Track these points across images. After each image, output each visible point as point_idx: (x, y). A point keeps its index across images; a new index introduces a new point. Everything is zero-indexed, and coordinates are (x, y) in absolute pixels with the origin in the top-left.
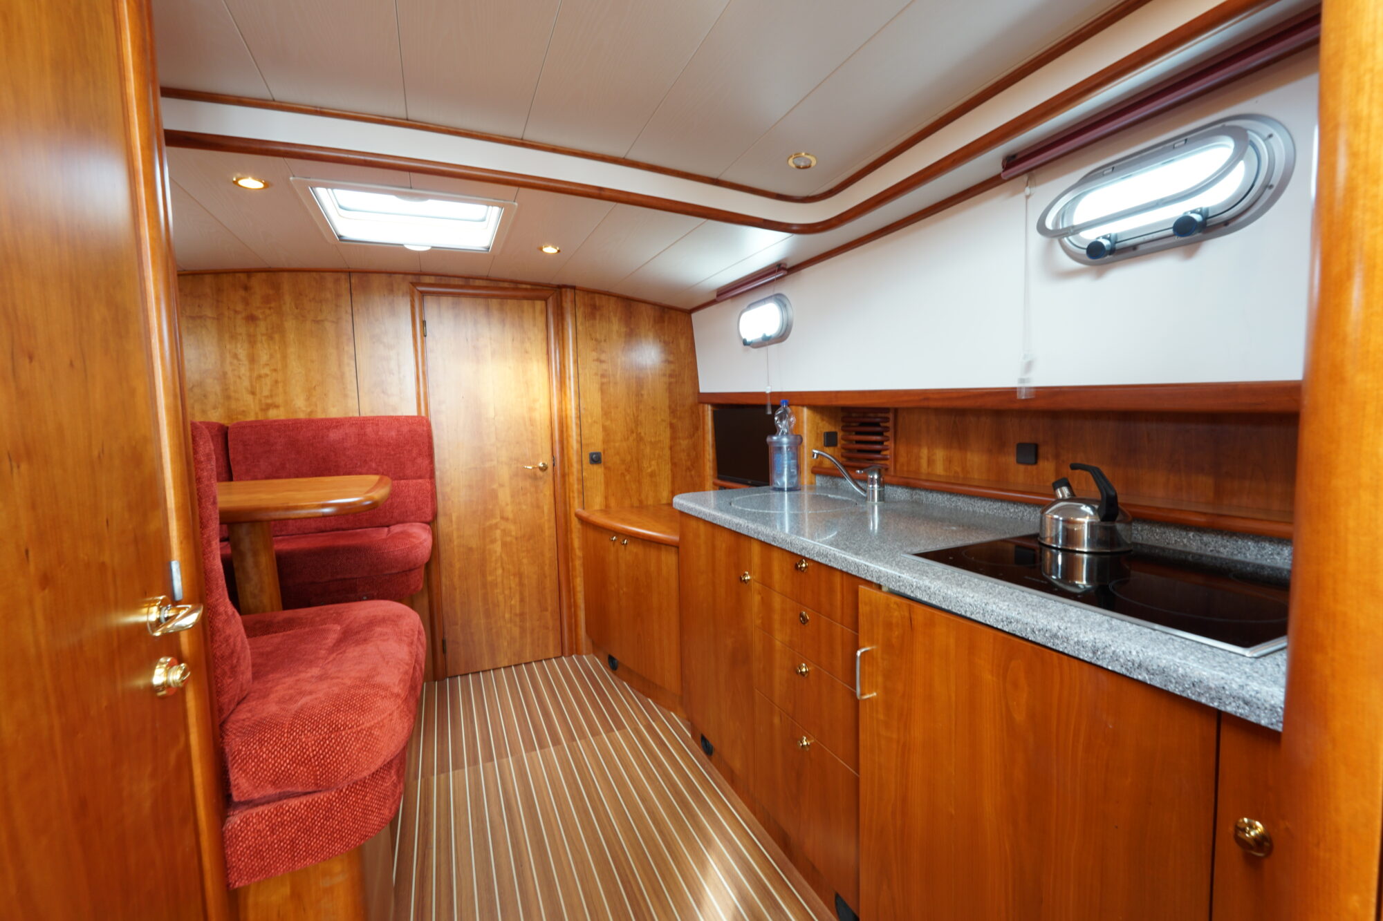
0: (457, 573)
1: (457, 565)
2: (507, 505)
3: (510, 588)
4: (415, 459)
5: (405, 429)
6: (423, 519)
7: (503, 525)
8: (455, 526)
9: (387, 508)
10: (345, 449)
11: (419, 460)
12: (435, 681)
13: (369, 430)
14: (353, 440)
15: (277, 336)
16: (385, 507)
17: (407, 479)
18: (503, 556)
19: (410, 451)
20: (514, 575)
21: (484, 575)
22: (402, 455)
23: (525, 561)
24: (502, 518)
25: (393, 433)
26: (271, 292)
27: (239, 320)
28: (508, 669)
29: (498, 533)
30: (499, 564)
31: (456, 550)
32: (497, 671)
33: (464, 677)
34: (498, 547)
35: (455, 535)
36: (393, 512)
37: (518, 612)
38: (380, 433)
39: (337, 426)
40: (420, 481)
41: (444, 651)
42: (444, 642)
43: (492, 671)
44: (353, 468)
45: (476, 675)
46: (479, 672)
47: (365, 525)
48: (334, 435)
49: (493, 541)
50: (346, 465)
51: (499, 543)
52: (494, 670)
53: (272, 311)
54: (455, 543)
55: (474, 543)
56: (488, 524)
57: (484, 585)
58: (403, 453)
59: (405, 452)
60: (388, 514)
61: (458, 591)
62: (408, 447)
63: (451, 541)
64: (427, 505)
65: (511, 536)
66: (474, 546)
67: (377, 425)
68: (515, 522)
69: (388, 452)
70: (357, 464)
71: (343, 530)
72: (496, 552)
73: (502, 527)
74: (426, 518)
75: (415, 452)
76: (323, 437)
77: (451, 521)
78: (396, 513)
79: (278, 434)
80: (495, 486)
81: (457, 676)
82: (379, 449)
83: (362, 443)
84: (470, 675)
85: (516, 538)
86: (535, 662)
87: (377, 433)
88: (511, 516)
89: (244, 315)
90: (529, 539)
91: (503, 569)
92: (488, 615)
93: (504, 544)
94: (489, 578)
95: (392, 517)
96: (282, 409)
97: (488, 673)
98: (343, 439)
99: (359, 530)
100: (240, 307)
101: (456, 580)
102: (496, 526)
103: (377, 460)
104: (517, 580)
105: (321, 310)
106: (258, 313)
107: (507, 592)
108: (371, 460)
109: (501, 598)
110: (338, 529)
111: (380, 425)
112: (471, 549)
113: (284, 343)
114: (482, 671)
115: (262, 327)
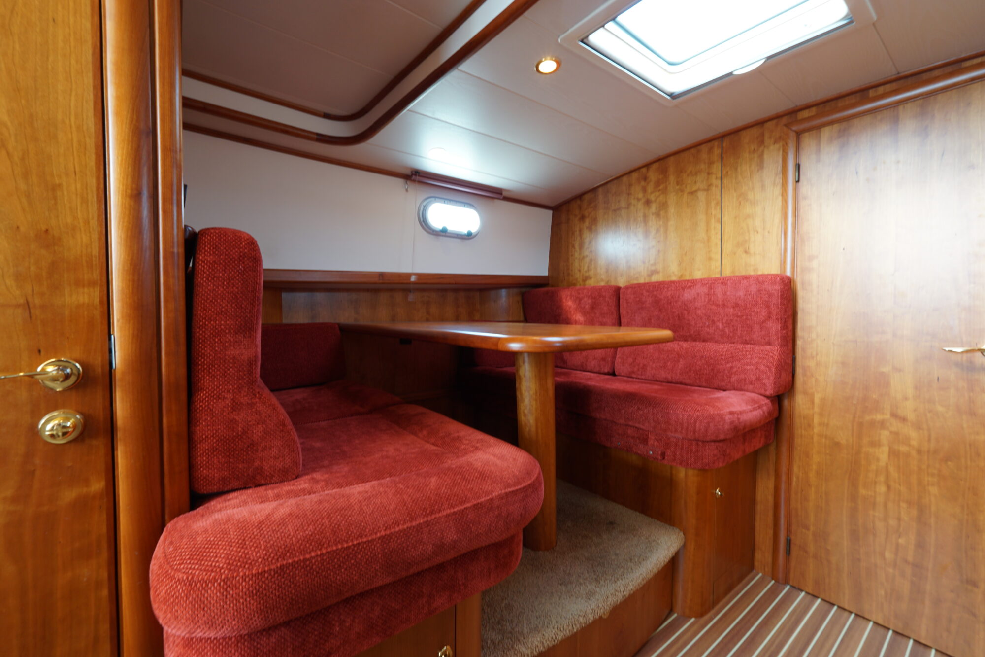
0: (814, 467)
1: (816, 459)
2: (906, 399)
3: (899, 519)
4: (764, 322)
5: (754, 289)
6: (763, 392)
7: (896, 426)
8: (816, 409)
9: (726, 371)
10: (696, 308)
11: (768, 324)
12: (773, 579)
13: (718, 290)
14: (703, 300)
15: (662, 213)
16: (724, 370)
17: (754, 344)
18: (891, 469)
19: (758, 314)
20: (909, 503)
21: (854, 484)
22: (749, 317)
23: (934, 490)
24: (894, 415)
25: (741, 293)
26: (661, 177)
27: (640, 205)
28: (881, 631)
29: (885, 435)
30: (882, 478)
31: (815, 438)
32: (860, 620)
33: (809, 597)
34: (883, 454)
35: (816, 420)
36: (730, 377)
37: (910, 559)
38: (728, 293)
39: (690, 287)
40: (768, 348)
41: (788, 552)
42: (789, 542)
43: (853, 616)
44: (702, 327)
45: (827, 606)
46: (833, 605)
47: (704, 384)
48: (688, 295)
49: (876, 444)
50: (696, 324)
51: (886, 449)
52: (857, 615)
53: (660, 192)
54: (816, 430)
55: (843, 437)
56: (868, 418)
57: (854, 498)
58: (751, 314)
59: (753, 314)
60: (726, 377)
61: (813, 489)
62: (756, 309)
63: (810, 426)
64: (769, 377)
65: (909, 445)
66: (843, 442)
67: (726, 284)
68: (918, 427)
69: (735, 312)
70: (706, 324)
71: (686, 385)
72: (878, 460)
73: (893, 429)
74: (766, 390)
75: (764, 313)
76: (679, 297)
77: (813, 402)
78: (734, 378)
79: (648, 294)
80: (885, 369)
81: (802, 591)
82: (726, 309)
83: (711, 303)
84: (819, 601)
85: (919, 452)
86: (937, 650)
87: (725, 293)
88: (911, 416)
89: (643, 200)
90: (947, 459)
91: (889, 487)
92: (854, 535)
93: (894, 454)
94: (862, 491)
95: (730, 382)
96: (661, 274)
97: (846, 614)
98: (695, 298)
99: (697, 388)
100: (640, 195)
101: (812, 475)
102: (882, 424)
103: (724, 321)
104: (914, 512)
105: (695, 182)
106: (652, 197)
107: (892, 522)
108: (718, 321)
109: (880, 525)
110: (681, 383)
111: (729, 285)
112: (837, 444)
113: (667, 219)
114: (839, 607)
115: (654, 207)
